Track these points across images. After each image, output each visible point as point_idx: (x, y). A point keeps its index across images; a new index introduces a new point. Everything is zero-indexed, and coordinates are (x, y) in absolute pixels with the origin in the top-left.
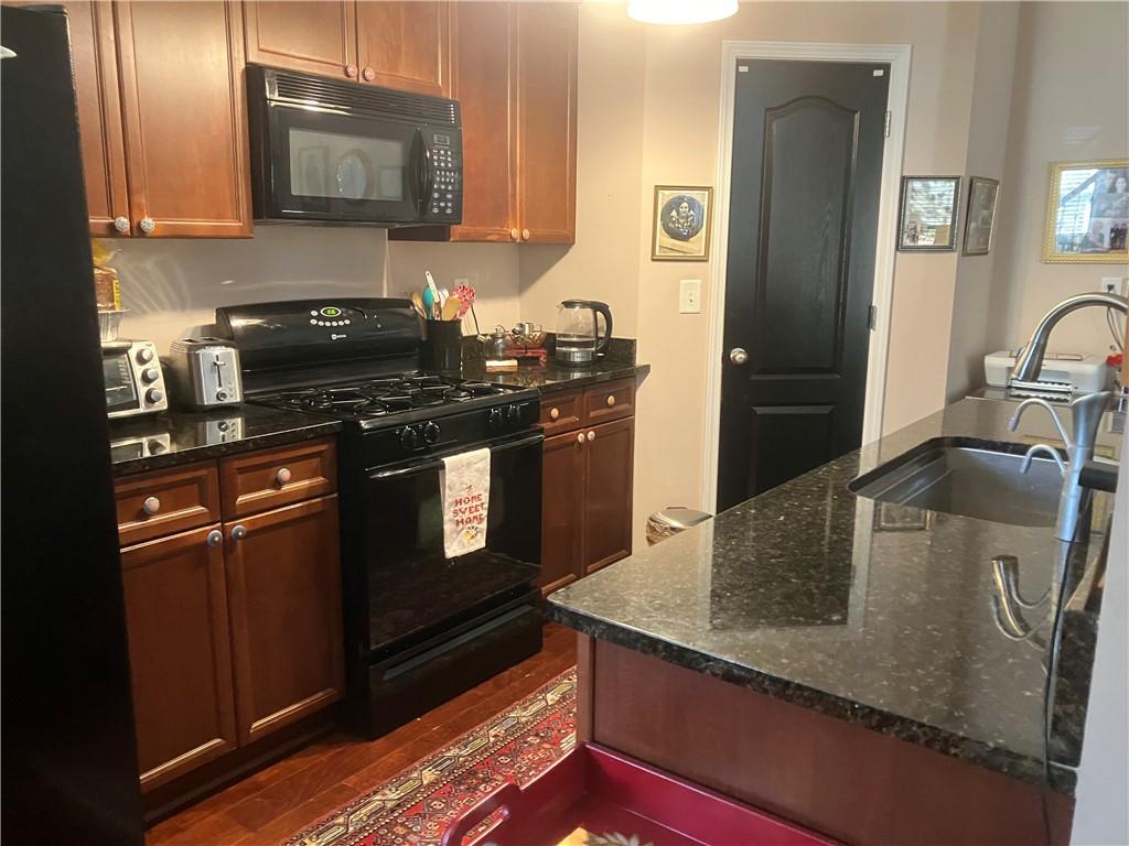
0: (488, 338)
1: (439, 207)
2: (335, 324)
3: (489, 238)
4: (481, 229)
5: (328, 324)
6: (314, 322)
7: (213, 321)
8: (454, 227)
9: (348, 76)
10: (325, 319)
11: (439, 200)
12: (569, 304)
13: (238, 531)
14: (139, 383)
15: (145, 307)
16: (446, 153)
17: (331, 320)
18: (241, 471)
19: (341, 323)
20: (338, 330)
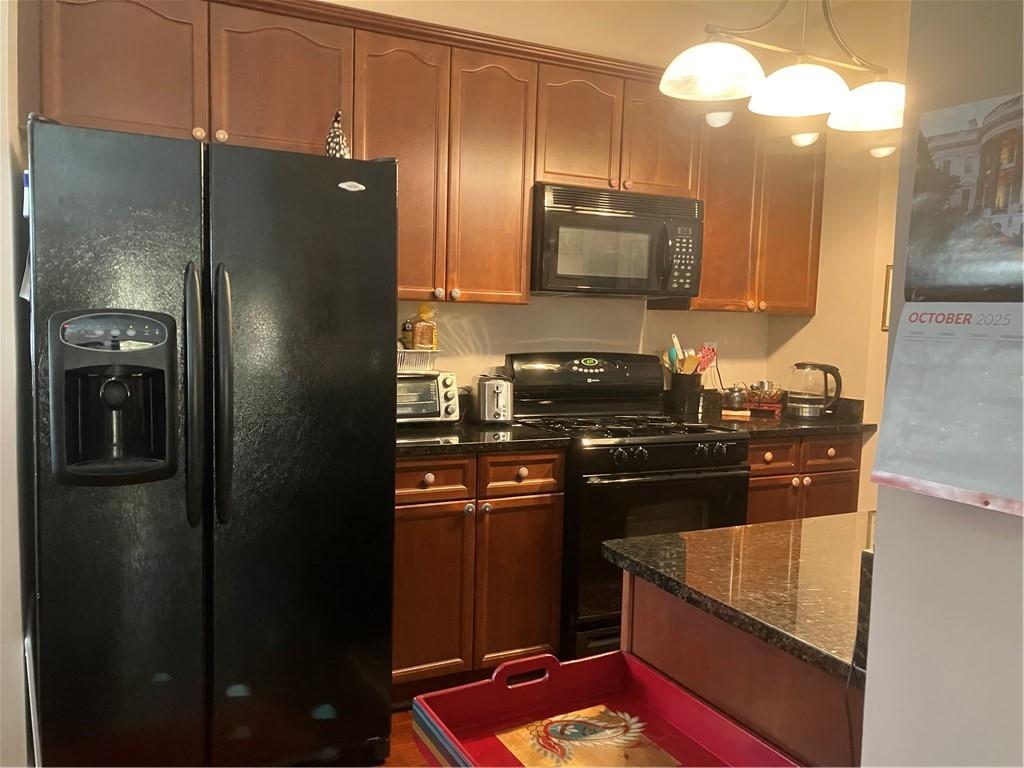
0: (728, 391)
1: (678, 283)
2: (591, 371)
3: (727, 308)
4: (720, 301)
5: (586, 371)
6: (575, 368)
7: (503, 364)
8: (694, 299)
9: (612, 186)
10: (584, 367)
11: (678, 277)
12: (801, 366)
13: (486, 507)
14: (442, 399)
15: (459, 351)
16: (688, 240)
17: (589, 368)
18: (494, 464)
19: (597, 371)
20: (593, 376)
